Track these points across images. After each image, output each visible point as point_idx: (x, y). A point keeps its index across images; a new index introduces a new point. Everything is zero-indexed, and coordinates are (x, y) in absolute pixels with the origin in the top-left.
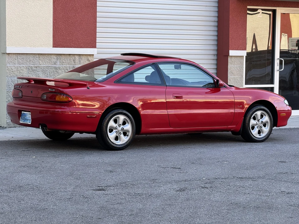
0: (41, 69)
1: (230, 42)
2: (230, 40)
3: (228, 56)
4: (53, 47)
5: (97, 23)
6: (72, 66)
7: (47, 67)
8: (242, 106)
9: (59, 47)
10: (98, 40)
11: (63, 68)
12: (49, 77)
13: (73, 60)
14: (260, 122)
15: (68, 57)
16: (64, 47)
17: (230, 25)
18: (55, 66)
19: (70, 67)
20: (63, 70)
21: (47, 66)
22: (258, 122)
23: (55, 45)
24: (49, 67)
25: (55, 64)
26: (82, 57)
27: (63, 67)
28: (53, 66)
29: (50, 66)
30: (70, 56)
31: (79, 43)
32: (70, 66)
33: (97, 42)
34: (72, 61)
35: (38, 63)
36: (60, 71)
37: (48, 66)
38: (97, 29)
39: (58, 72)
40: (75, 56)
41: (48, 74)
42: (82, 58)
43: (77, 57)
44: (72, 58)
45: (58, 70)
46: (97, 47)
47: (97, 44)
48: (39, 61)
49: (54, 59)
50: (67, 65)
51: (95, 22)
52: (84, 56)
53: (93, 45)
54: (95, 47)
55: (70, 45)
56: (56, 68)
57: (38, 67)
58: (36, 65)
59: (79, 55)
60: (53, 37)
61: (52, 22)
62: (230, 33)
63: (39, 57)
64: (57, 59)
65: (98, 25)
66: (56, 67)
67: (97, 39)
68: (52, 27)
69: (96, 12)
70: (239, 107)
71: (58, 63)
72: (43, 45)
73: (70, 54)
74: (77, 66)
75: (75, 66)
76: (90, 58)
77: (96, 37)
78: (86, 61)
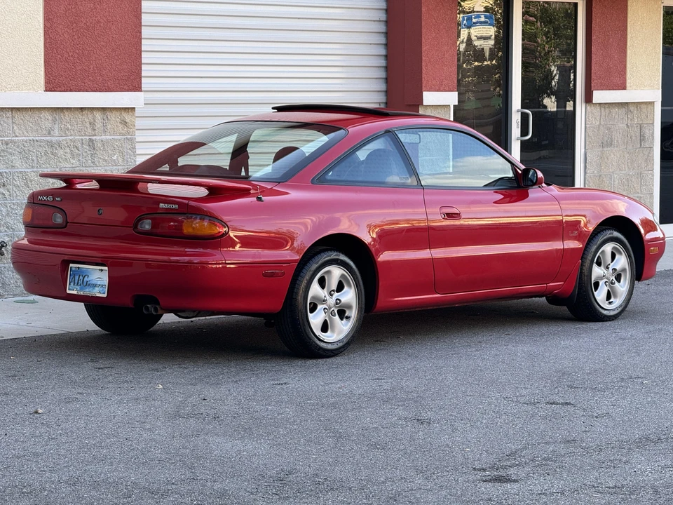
0: (18, 146)
1: (424, 72)
2: (423, 67)
3: (418, 105)
4: (46, 90)
5: (143, 28)
6: (88, 138)
7: (32, 142)
8: (576, 232)
9: (59, 89)
10: (145, 70)
11: (67, 143)
12: (37, 168)
13: (90, 124)
14: (610, 269)
15: (78, 114)
16: (71, 91)
17: (424, 31)
18: (49, 138)
19: (82, 140)
20: (68, 150)
21: (31, 138)
22: (606, 272)
23: (52, 85)
24: (37, 141)
25: (49, 133)
26: (109, 114)
27: (66, 140)
28: (44, 138)
29: (37, 138)
30: (82, 111)
31: (103, 80)
32: (83, 137)
33: (143, 75)
34: (88, 125)
35: (11, 132)
36: (61, 152)
37: (35, 139)
38: (143, 42)
39: (55, 155)
40: (95, 113)
41: (33, 160)
42: (109, 117)
43: (98, 115)
44: (88, 117)
45: (56, 149)
46: (143, 89)
47: (143, 80)
48: (13, 128)
49: (46, 120)
50: (75, 135)
51: (138, 25)
52: (114, 112)
53: (134, 83)
54: (138, 88)
55: (83, 84)
56: (51, 145)
57: (12, 141)
58: (5, 139)
59: (104, 109)
60: (45, 65)
61: (42, 26)
62: (424, 49)
63: (13, 117)
64: (54, 121)
65: (145, 32)
66: (51, 142)
67: (144, 67)
68: (42, 39)
70: (571, 235)
71: (57, 132)
72: (23, 86)
73: (82, 109)
74: (98, 138)
75: (94, 138)
76: (127, 117)
77: (141, 64)
78: (119, 124)
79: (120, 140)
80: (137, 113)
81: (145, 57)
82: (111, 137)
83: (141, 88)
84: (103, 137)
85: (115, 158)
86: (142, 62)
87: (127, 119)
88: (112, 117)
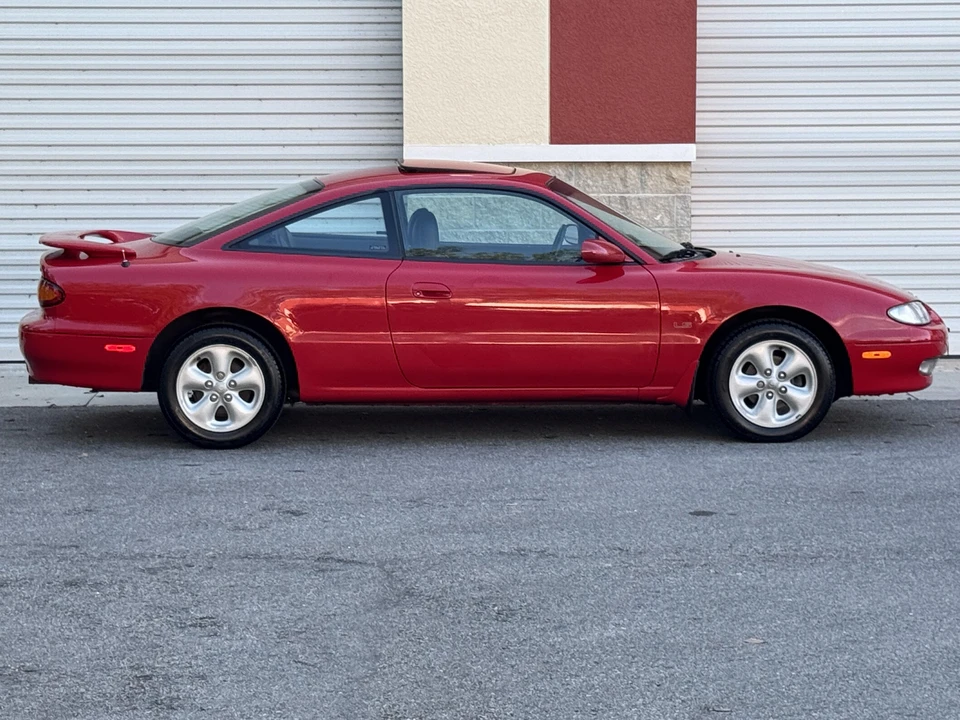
4: (552, 142)
5: (698, 70)
6: (617, 195)
8: (690, 323)
9: (570, 141)
10: (700, 119)
13: (621, 180)
15: (603, 168)
16: (587, 143)
19: (609, 197)
23: (558, 136)
26: (650, 169)
30: (609, 166)
31: (635, 130)
32: (612, 195)
33: (697, 124)
34: (618, 182)
38: (699, 86)
40: (627, 167)
41: (537, 220)
42: (650, 173)
43: (633, 172)
44: (617, 173)
47: (697, 130)
50: (599, 192)
51: (692, 67)
52: (657, 168)
53: (685, 134)
54: (690, 138)
55: (606, 136)
59: (643, 164)
60: (551, 116)
65: (701, 75)
67: (698, 115)
68: (547, 87)
69: (695, 38)
72: (519, 139)
73: (609, 163)
74: (632, 195)
75: (626, 195)
76: (676, 173)
77: (694, 111)
78: (665, 180)
79: (668, 198)
80: (693, 168)
81: (700, 104)
82: (652, 195)
83: (695, 139)
84: (641, 195)
85: (658, 218)
86: (697, 109)
87: (675, 175)
88: (654, 172)
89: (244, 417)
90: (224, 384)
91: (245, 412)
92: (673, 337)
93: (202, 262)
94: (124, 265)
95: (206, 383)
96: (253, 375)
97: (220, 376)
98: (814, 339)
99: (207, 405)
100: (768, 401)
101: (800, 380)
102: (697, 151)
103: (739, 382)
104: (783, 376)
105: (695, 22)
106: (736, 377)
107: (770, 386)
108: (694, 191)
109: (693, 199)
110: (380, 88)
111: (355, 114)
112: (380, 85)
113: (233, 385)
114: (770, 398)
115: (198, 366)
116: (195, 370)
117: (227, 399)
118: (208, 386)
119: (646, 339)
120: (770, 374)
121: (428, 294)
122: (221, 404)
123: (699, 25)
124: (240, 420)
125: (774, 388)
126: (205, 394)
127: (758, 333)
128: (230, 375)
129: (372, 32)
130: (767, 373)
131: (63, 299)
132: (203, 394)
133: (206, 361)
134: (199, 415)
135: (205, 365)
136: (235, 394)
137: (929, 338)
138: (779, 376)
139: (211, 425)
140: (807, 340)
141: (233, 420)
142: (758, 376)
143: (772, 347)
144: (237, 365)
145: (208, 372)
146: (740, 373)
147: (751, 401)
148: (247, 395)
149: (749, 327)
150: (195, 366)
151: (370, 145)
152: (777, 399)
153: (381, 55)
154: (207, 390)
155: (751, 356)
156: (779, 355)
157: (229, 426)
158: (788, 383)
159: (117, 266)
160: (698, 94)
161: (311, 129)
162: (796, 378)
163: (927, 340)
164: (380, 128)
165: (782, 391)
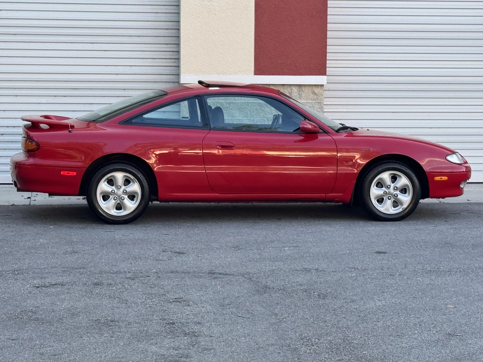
0: (237, 106)
4: (255, 74)
5: (328, 39)
7: (247, 104)
8: (351, 162)
9: (264, 74)
10: (329, 63)
13: (289, 93)
15: (280, 87)
16: (273, 75)
21: (246, 101)
23: (258, 71)
24: (250, 103)
26: (303, 88)
30: (284, 86)
31: (297, 69)
33: (327, 66)
38: (328, 47)
39: (263, 111)
40: (292, 87)
41: (247, 113)
42: (303, 90)
43: (295, 89)
44: (287, 90)
45: (264, 107)
47: (327, 69)
51: (325, 38)
52: (307, 87)
53: (321, 71)
54: (324, 74)
55: (282, 71)
59: (300, 86)
60: (255, 61)
61: (253, 39)
65: (329, 41)
68: (253, 46)
69: (327, 23)
72: (239, 72)
76: (316, 90)
77: (326, 60)
78: (311, 94)
79: (312, 103)
80: (325, 88)
81: (329, 56)
82: (305, 101)
83: (326, 73)
86: (327, 59)
87: (316, 91)
88: (306, 90)
89: (130, 208)
90: (120, 192)
91: (131, 206)
92: (344, 169)
93: (109, 130)
94: (70, 131)
95: (112, 191)
96: (135, 187)
97: (118, 188)
98: (411, 171)
99: (112, 202)
100: (389, 201)
101: (404, 190)
102: (327, 80)
103: (375, 192)
104: (396, 189)
105: (327, 15)
106: (373, 189)
107: (389, 193)
108: (325, 99)
109: (324, 104)
110: (166, 46)
111: (153, 59)
112: (166, 44)
113: (125, 192)
114: (390, 199)
115: (107, 182)
116: (106, 185)
117: (122, 199)
118: (113, 193)
119: (330, 170)
120: (390, 188)
121: (223, 147)
122: (119, 202)
123: (328, 17)
124: (128, 210)
125: (392, 194)
126: (111, 197)
127: (384, 167)
128: (123, 187)
129: (162, 17)
130: (388, 187)
131: (38, 149)
132: (109, 197)
133: (111, 180)
134: (107, 207)
135: (111, 182)
136: (126, 197)
137: (465, 170)
138: (394, 189)
139: (114, 212)
140: (408, 171)
141: (125, 209)
142: (384, 188)
143: (391, 174)
144: (127, 182)
145: (113, 185)
146: (375, 187)
147: (380, 200)
148: (132, 197)
149: (380, 165)
150: (106, 183)
151: (161, 74)
152: (393, 200)
153: (167, 29)
154: (112, 195)
155: (380, 179)
156: (394, 178)
157: (123, 213)
158: (398, 192)
159: (66, 132)
160: (328, 51)
161: (131, 66)
162: (402, 190)
163: (464, 172)
164: (166, 66)
165: (396, 196)
